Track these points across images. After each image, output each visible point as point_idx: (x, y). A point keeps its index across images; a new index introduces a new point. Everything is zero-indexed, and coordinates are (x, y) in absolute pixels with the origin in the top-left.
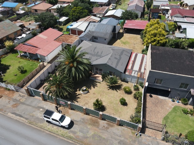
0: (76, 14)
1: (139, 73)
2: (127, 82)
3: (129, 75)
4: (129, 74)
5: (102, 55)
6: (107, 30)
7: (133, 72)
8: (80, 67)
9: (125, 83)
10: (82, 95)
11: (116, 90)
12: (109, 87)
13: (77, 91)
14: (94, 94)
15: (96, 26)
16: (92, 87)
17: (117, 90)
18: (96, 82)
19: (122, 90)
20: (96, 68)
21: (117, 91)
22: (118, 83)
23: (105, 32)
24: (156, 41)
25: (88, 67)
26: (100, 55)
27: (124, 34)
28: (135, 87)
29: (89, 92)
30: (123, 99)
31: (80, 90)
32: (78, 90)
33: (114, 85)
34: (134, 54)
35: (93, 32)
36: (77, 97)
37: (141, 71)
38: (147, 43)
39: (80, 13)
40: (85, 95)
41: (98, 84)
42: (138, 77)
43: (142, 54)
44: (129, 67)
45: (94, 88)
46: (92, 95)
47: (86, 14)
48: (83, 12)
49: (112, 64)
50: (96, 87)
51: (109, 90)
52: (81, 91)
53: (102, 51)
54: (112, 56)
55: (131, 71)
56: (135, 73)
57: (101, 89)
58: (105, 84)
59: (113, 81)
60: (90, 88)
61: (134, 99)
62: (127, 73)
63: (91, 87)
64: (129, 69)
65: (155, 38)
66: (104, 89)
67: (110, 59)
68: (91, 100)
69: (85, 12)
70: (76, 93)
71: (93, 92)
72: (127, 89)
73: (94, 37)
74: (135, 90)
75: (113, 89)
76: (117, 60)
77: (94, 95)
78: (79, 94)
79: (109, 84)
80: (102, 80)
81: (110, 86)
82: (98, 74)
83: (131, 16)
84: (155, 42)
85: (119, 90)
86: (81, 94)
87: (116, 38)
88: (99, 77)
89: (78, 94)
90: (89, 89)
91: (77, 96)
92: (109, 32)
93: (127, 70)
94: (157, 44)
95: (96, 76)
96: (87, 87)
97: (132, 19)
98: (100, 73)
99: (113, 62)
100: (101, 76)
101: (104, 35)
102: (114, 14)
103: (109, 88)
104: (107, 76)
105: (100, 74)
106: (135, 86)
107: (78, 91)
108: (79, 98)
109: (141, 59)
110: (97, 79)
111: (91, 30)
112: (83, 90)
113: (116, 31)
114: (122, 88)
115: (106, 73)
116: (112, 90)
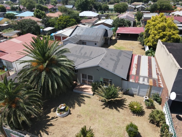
0: (63, 22)
1: (151, 80)
2: (132, 95)
3: (135, 83)
4: (135, 81)
5: (92, 56)
6: (97, 33)
7: (141, 79)
8: (55, 70)
9: (130, 97)
10: (59, 118)
11: (116, 108)
12: (104, 104)
13: (50, 112)
14: (79, 116)
15: (84, 30)
16: (76, 105)
17: (118, 109)
18: (83, 96)
19: (126, 108)
20: (83, 75)
21: (119, 111)
22: (119, 96)
23: (95, 36)
24: (167, 37)
25: (69, 72)
26: (89, 56)
27: (118, 41)
28: (148, 103)
29: (71, 114)
30: (132, 125)
31: (55, 111)
32: (52, 110)
33: (113, 99)
34: (135, 56)
35: (80, 36)
36: (49, 123)
37: (152, 76)
38: (153, 40)
39: (67, 22)
40: (63, 120)
41: (85, 99)
42: (151, 86)
43: (147, 56)
44: (133, 72)
45: (80, 105)
46: (76, 119)
47: (74, 23)
48: (70, 21)
49: (107, 66)
50: (82, 105)
51: (104, 108)
52: (57, 112)
53: (92, 52)
54: (106, 56)
55: (137, 77)
56: (144, 80)
57: (90, 108)
58: (98, 98)
59: (111, 92)
60: (72, 106)
61: (151, 124)
62: (131, 80)
63: (74, 104)
64: (134, 75)
65: (164, 33)
66: (96, 108)
67: (103, 59)
68: (74, 128)
69: (73, 21)
70: (49, 115)
71: (78, 113)
72: (135, 107)
73: (82, 42)
74: (148, 107)
75: (111, 107)
76: (114, 62)
77: (78, 118)
78: (53, 118)
79: (104, 98)
80: (92, 93)
81: (106, 101)
82: (86, 84)
83: (124, 23)
84: (164, 38)
85: (121, 108)
86: (57, 117)
87: (109, 44)
88: (88, 89)
89: (50, 118)
90: (70, 108)
91: (49, 121)
92: (100, 36)
93: (130, 77)
94: (168, 41)
95: (83, 87)
96: (67, 104)
97: (125, 26)
98: (89, 83)
99: (108, 64)
100: (91, 87)
101: (93, 38)
102: (104, 22)
103: (104, 106)
104: (101, 86)
105: (89, 85)
106: (148, 101)
107: (52, 113)
108: (51, 125)
109: (148, 62)
110: (85, 91)
111: (78, 34)
112: (60, 111)
113: (108, 36)
114: (125, 105)
115: (98, 82)
116: (109, 108)
